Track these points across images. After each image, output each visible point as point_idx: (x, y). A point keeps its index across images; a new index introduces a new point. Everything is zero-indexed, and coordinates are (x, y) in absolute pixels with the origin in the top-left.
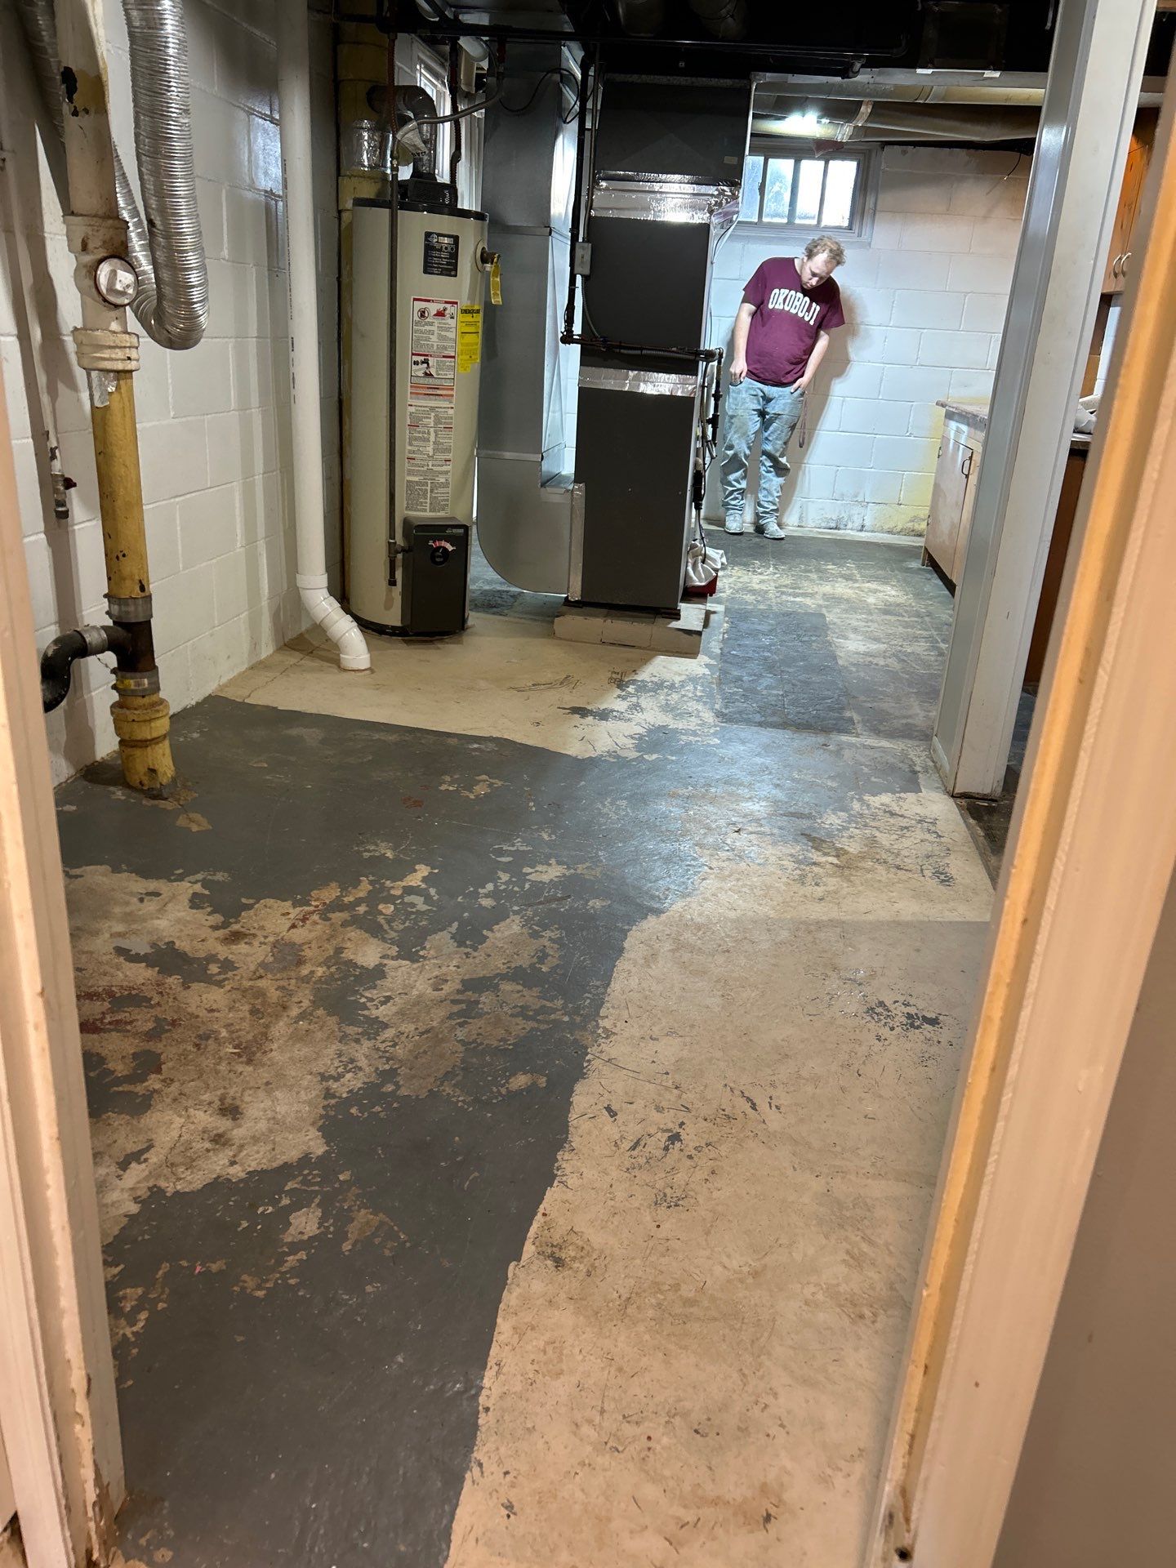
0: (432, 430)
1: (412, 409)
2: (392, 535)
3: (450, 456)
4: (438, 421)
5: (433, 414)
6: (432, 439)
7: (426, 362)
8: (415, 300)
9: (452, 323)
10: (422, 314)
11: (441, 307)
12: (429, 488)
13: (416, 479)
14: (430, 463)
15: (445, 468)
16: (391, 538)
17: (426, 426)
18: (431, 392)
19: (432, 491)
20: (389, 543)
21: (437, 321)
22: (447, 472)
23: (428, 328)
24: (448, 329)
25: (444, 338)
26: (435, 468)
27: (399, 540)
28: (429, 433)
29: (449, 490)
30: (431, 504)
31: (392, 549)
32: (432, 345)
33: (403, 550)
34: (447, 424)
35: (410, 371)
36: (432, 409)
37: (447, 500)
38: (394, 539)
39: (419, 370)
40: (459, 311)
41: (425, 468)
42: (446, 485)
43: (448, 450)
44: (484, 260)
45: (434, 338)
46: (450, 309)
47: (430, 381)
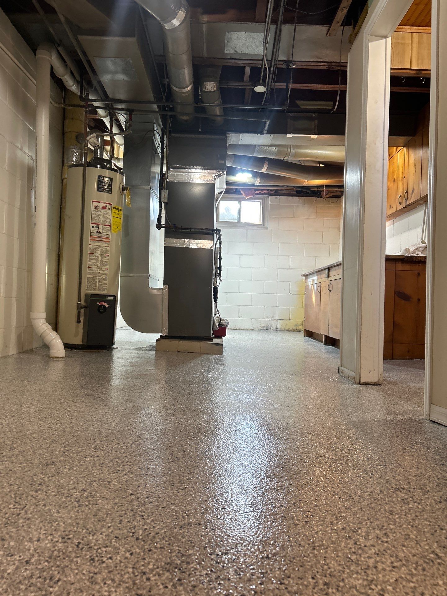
0: (100, 255)
1: (91, 246)
2: (79, 300)
3: (108, 267)
4: (102, 252)
5: (100, 249)
6: (100, 259)
7: (97, 227)
8: (93, 201)
9: (110, 212)
10: (96, 207)
11: (105, 205)
12: (98, 280)
13: (92, 276)
14: (99, 270)
15: (105, 272)
16: (79, 301)
17: (97, 253)
18: (100, 239)
19: (99, 282)
20: (78, 303)
21: (103, 211)
22: (106, 274)
23: (99, 213)
24: (108, 214)
25: (106, 218)
26: (101, 272)
27: (83, 302)
28: (98, 257)
29: (107, 282)
30: (98, 287)
31: (79, 307)
32: (101, 220)
33: (85, 307)
34: (107, 253)
35: (90, 231)
36: (100, 246)
37: (106, 286)
38: (80, 301)
39: (95, 230)
40: (113, 208)
41: (96, 272)
42: (106, 279)
43: (107, 265)
44: (123, 190)
45: (101, 217)
46: (109, 206)
47: (99, 235)
